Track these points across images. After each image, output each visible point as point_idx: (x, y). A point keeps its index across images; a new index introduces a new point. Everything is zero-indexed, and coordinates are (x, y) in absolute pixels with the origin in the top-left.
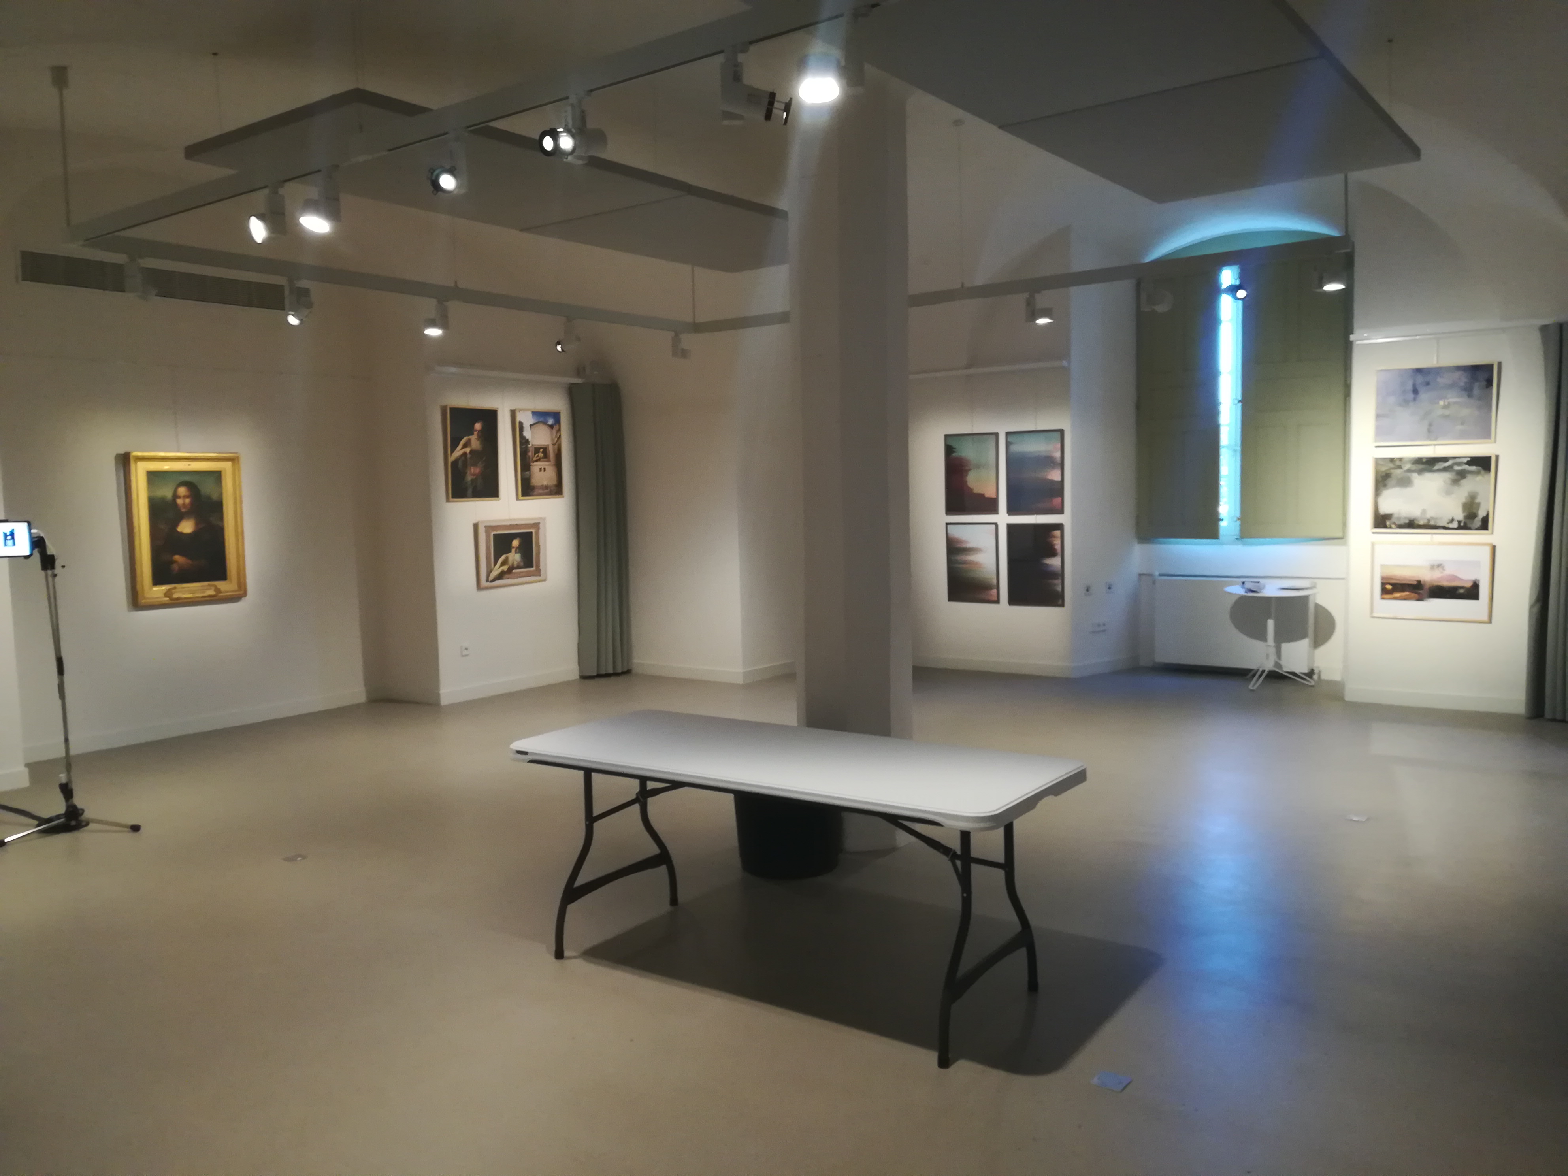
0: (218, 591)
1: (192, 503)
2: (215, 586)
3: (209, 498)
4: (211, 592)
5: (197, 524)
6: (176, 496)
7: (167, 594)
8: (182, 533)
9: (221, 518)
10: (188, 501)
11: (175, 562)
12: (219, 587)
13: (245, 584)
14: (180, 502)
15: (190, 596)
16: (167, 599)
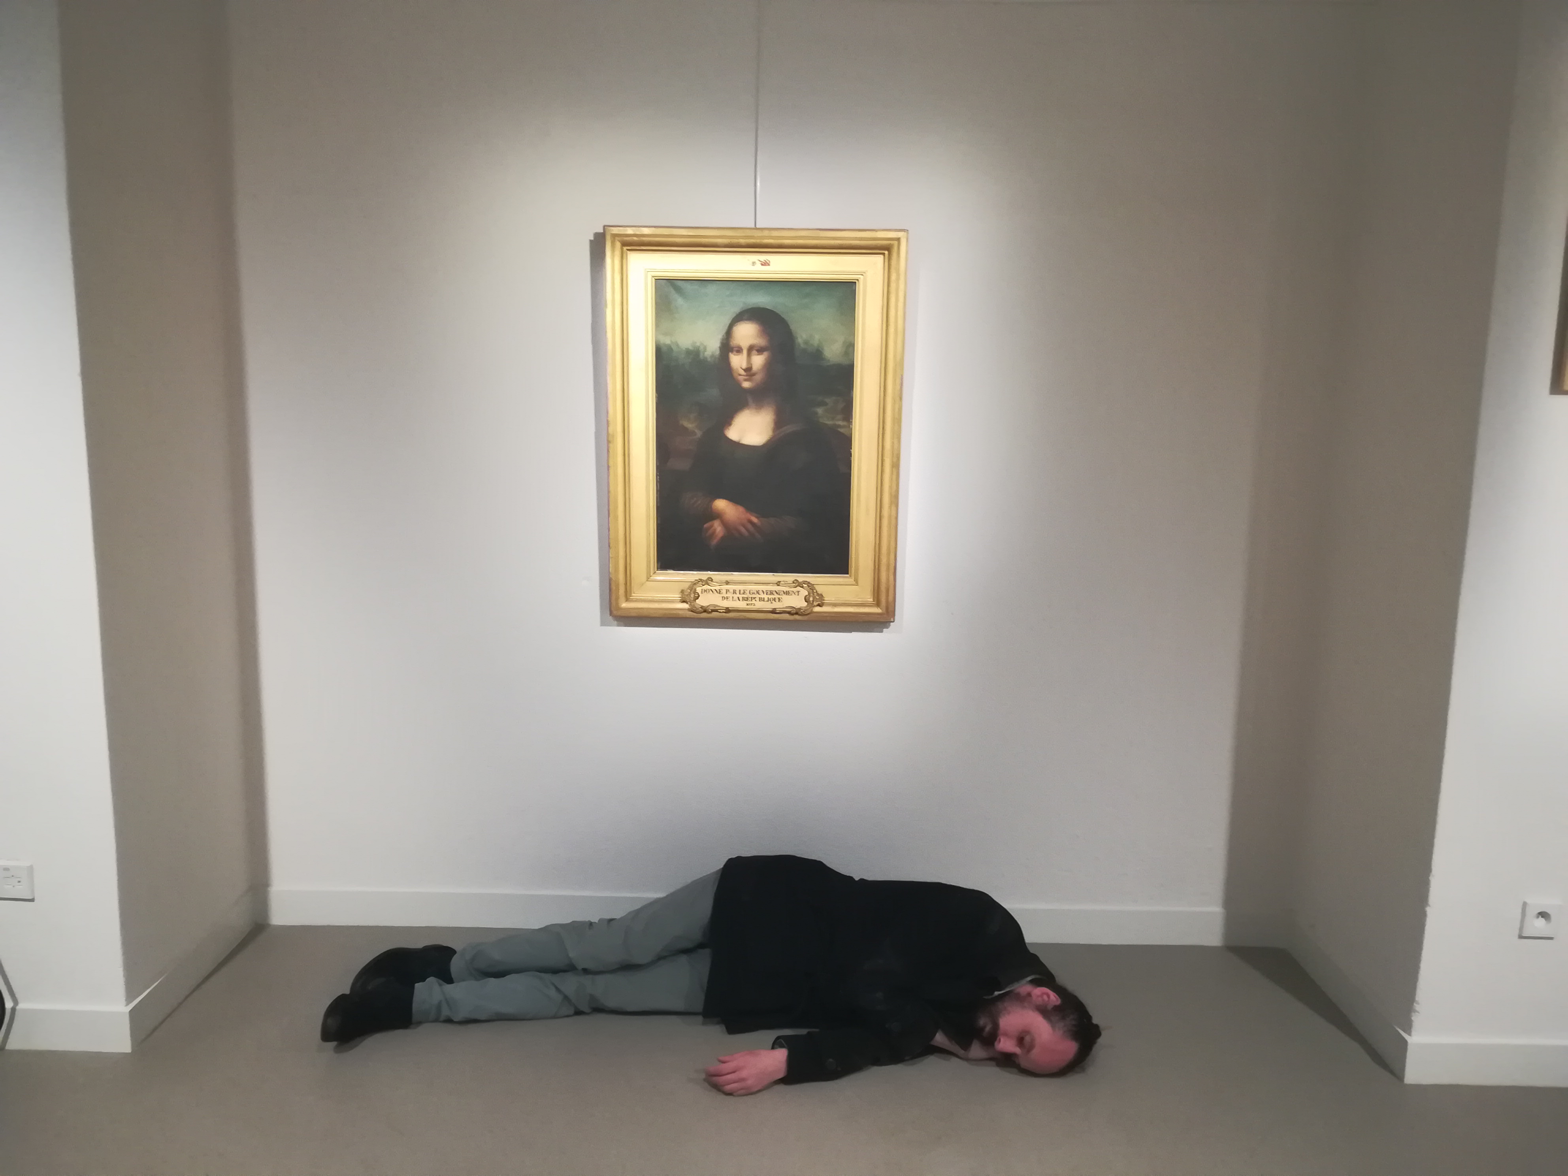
0: (817, 599)
1: (769, 366)
2: (811, 587)
3: (818, 354)
4: (797, 601)
5: (778, 424)
6: (727, 347)
7: (689, 595)
8: (738, 445)
9: (847, 412)
10: (758, 361)
11: (717, 515)
12: (819, 589)
13: (892, 588)
14: (738, 362)
15: (742, 605)
16: (685, 606)
